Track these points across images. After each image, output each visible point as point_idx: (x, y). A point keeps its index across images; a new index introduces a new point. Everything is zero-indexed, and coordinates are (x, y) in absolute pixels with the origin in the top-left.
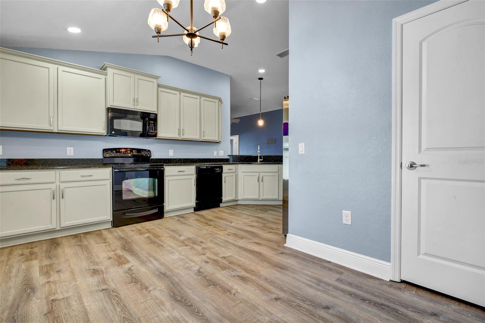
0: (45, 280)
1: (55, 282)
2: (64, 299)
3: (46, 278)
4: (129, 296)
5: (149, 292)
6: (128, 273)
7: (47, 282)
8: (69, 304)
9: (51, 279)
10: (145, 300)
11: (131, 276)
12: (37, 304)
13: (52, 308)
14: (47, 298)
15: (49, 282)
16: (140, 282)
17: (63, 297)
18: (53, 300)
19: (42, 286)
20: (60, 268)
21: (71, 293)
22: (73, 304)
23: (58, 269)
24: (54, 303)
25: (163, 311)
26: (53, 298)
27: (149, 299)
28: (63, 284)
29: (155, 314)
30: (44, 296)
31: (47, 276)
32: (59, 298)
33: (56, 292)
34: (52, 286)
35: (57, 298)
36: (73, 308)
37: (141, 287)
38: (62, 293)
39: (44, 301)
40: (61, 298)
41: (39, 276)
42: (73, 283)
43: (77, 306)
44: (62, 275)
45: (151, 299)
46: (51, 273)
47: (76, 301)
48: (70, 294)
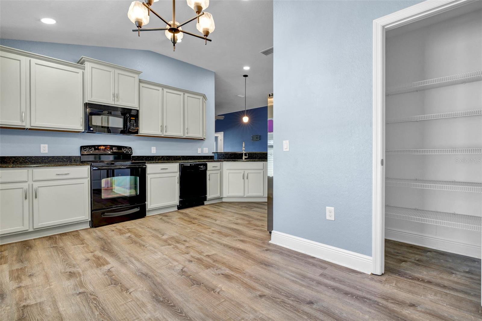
0: (16, 285)
1: (26, 287)
2: (36, 304)
3: (16, 283)
4: (108, 298)
5: (130, 293)
6: (107, 275)
7: (18, 287)
8: (42, 310)
9: (23, 284)
10: (125, 302)
11: (110, 278)
12: (6, 312)
13: (23, 315)
14: (17, 304)
15: (20, 287)
16: (120, 283)
17: (35, 302)
18: (24, 306)
19: (12, 292)
20: (33, 272)
21: (45, 298)
22: (47, 310)
23: (30, 273)
24: (25, 310)
25: (144, 313)
26: (24, 304)
27: (129, 301)
28: (36, 289)
29: (135, 316)
30: (14, 302)
31: (17, 281)
32: (31, 304)
33: (28, 298)
34: (23, 291)
35: (29, 304)
36: (46, 313)
37: (121, 289)
38: (35, 298)
39: (14, 308)
40: (34, 303)
41: (8, 282)
42: (47, 288)
43: (51, 311)
44: (34, 279)
45: (131, 301)
46: (23, 277)
47: (50, 307)
48: (43, 299)
